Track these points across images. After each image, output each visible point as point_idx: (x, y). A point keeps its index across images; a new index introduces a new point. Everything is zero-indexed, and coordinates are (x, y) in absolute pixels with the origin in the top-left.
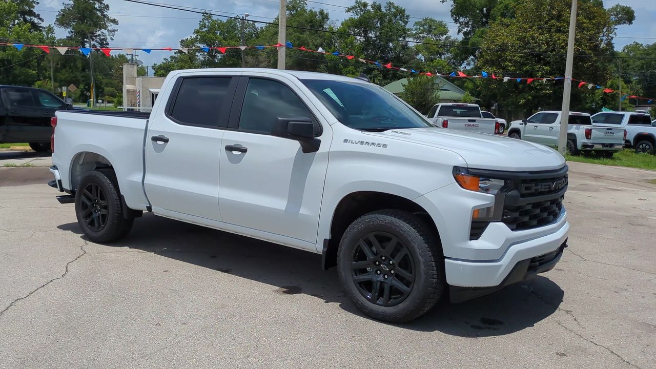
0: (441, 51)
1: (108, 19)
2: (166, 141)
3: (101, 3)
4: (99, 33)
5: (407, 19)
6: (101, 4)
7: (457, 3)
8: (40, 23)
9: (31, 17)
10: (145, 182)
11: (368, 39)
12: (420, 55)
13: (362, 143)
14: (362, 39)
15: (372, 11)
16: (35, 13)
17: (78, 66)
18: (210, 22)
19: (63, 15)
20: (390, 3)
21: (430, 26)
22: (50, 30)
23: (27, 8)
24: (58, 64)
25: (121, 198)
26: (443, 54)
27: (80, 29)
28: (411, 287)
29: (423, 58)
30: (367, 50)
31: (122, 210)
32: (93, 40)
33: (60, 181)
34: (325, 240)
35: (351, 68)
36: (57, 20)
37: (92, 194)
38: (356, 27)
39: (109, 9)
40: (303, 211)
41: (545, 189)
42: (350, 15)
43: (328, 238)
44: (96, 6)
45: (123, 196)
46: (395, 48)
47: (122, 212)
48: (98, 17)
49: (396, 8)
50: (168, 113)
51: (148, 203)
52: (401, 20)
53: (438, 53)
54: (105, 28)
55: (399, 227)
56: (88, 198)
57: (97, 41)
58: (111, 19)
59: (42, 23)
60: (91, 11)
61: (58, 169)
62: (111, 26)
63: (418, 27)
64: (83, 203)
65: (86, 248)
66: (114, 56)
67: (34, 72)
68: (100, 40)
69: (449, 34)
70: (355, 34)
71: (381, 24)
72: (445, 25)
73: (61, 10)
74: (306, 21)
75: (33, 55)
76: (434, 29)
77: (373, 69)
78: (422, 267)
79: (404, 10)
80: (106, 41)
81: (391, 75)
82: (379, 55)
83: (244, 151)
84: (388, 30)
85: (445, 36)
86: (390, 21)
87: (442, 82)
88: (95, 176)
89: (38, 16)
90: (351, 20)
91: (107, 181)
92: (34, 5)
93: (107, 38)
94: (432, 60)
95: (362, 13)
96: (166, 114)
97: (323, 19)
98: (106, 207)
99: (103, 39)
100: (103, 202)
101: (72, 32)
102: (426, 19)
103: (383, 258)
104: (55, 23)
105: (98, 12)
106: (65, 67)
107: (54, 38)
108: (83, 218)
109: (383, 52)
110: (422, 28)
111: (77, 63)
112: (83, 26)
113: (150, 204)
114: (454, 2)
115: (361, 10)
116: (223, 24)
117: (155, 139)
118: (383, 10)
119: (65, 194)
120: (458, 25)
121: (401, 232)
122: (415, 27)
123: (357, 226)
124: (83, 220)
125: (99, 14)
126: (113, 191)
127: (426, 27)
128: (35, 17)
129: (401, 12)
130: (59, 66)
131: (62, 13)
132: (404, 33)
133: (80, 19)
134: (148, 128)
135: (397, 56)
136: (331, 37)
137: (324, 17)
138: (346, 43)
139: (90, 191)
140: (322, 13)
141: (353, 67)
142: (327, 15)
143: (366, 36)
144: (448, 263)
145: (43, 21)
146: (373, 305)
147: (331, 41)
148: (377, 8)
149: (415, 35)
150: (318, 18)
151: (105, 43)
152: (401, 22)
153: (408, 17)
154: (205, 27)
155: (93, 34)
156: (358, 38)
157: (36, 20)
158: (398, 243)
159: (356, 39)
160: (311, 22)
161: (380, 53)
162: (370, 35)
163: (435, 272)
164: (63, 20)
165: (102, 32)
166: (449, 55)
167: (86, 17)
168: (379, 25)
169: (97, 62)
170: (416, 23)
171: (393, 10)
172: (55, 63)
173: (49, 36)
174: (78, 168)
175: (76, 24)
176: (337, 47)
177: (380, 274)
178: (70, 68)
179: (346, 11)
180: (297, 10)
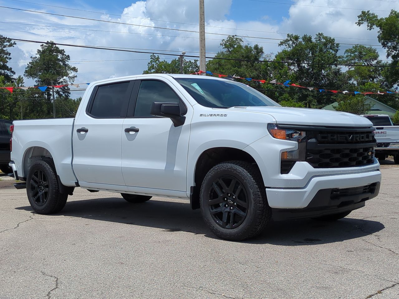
0: (373, 74)
1: (69, 67)
2: (86, 131)
4: (62, 80)
5: (338, 47)
6: (63, 55)
7: (384, 29)
8: (13, 76)
9: (5, 71)
10: (73, 163)
11: (301, 69)
12: (353, 80)
13: (211, 115)
14: (296, 69)
15: (303, 43)
16: (8, 67)
17: (44, 110)
18: (157, 63)
19: (31, 67)
20: (319, 34)
21: (360, 53)
22: (20, 80)
24: (27, 109)
25: (57, 177)
26: (375, 78)
27: (45, 78)
28: (246, 212)
29: (355, 82)
30: (301, 78)
31: (58, 187)
33: (16, 172)
34: (191, 187)
35: (286, 95)
36: (26, 72)
37: (37, 178)
38: (290, 59)
39: (69, 59)
40: (176, 168)
41: (341, 139)
42: (284, 47)
43: (193, 186)
44: (58, 58)
45: (59, 176)
46: (328, 75)
48: (60, 66)
49: (325, 38)
50: (88, 112)
51: (76, 180)
52: (332, 49)
53: (370, 77)
54: (67, 75)
55: (236, 170)
56: (35, 182)
57: (59, 87)
58: (72, 67)
59: (14, 75)
60: (54, 62)
61: (14, 163)
62: (72, 74)
63: (349, 54)
64: (32, 185)
65: (33, 217)
67: (7, 117)
68: (63, 86)
69: (379, 59)
70: (290, 64)
71: (312, 54)
72: (375, 50)
73: (30, 63)
74: (243, 56)
75: (6, 103)
76: (365, 55)
77: (307, 96)
78: (252, 196)
79: (334, 39)
81: (325, 100)
82: (312, 82)
83: (137, 131)
84: (320, 59)
85: (376, 61)
86: (321, 50)
87: (372, 102)
88: (39, 164)
89: (10, 70)
90: (284, 52)
91: (47, 166)
92: (7, 60)
93: (68, 84)
94: (364, 84)
95: (294, 45)
96: (86, 113)
97: (258, 53)
98: (47, 187)
99: (65, 85)
100: (45, 182)
101: (39, 81)
102: (356, 47)
103: (229, 195)
104: (24, 75)
105: (60, 63)
106: (33, 112)
108: (32, 197)
109: (316, 79)
110: (352, 55)
111: (43, 107)
112: (48, 75)
113: (78, 180)
114: (381, 29)
115: (293, 43)
116: (169, 65)
117: (79, 131)
118: (313, 40)
119: (20, 181)
120: (387, 49)
121: (237, 173)
122: (346, 54)
123: (210, 174)
124: (32, 199)
125: (61, 63)
126: (52, 173)
127: (356, 53)
128: (8, 70)
129: (330, 42)
130: (28, 111)
131: (30, 65)
132: (335, 61)
133: (45, 70)
134: (75, 124)
135: (330, 82)
136: (266, 69)
137: (259, 51)
138: (280, 74)
139: (37, 176)
140: (256, 47)
142: (261, 49)
143: (299, 66)
144: (268, 191)
145: (14, 73)
146: (223, 229)
147: (267, 73)
148: (308, 39)
149: (346, 62)
150: (254, 52)
151: (66, 88)
152: (331, 51)
153: (338, 44)
154: (153, 69)
155: (57, 81)
156: (292, 67)
157: (9, 73)
158: (237, 182)
159: (290, 69)
160: (247, 57)
161: (314, 80)
162: (303, 65)
163: (261, 199)
164: (31, 71)
165: (64, 79)
166: (381, 78)
167: (51, 66)
168: (310, 55)
170: (347, 51)
171: (323, 40)
172: (25, 109)
173: (20, 86)
174: (29, 161)
175: (42, 74)
176: (272, 77)
177: (228, 207)
178: (37, 112)
179: (280, 45)
180: (234, 47)
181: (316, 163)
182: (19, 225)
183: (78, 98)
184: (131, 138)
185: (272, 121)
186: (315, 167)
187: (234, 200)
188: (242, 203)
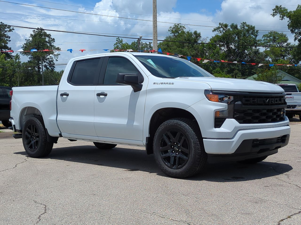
0: (284, 54)
1: (54, 47)
2: (67, 95)
3: (50, 38)
4: (49, 57)
5: (257, 33)
7: (292, 19)
8: (12, 54)
9: (6, 50)
10: (57, 119)
11: (229, 49)
12: (268, 58)
13: (162, 83)
14: (226, 49)
15: (231, 29)
16: (8, 47)
18: (121, 45)
19: (26, 47)
20: (243, 23)
21: (274, 37)
22: (17, 57)
23: (3, 44)
24: (22, 79)
25: (45, 130)
26: (285, 56)
27: (36, 56)
28: (188, 157)
29: (270, 60)
30: (229, 56)
32: (45, 62)
33: (14, 126)
34: (147, 138)
35: (218, 69)
37: (31, 130)
38: (221, 41)
39: (55, 41)
40: (135, 124)
41: (260, 102)
42: (216, 33)
43: (148, 137)
44: (46, 40)
45: (47, 129)
46: (249, 54)
47: (47, 138)
48: (47, 47)
49: (248, 26)
50: (69, 81)
51: (60, 132)
52: (253, 35)
53: (282, 55)
54: (53, 53)
55: (180, 125)
56: (29, 133)
57: (47, 63)
58: (56, 47)
60: (43, 44)
61: (13, 119)
62: (56, 52)
63: (266, 38)
64: (26, 136)
65: (27, 160)
66: (59, 72)
67: (7, 85)
68: (49, 61)
69: (289, 42)
70: (220, 46)
71: (238, 38)
72: (285, 35)
73: (25, 44)
74: (185, 40)
75: (7, 74)
76: (278, 39)
77: (234, 70)
78: (193, 144)
79: (254, 27)
80: (53, 62)
81: (247, 73)
83: (105, 95)
84: (243, 42)
85: (286, 44)
86: (245, 35)
87: (283, 75)
88: (32, 120)
89: (10, 49)
90: (217, 36)
91: (38, 122)
92: (8, 42)
93: (53, 60)
94: (277, 61)
95: (224, 31)
96: (68, 82)
97: (197, 37)
98: (38, 137)
99: (51, 61)
100: (36, 133)
101: (31, 58)
102: (271, 32)
103: (175, 143)
105: (48, 44)
106: (27, 81)
107: (20, 62)
110: (268, 39)
111: (34, 78)
112: (38, 53)
113: (61, 132)
114: (290, 19)
115: (224, 29)
116: (129, 46)
117: (62, 95)
118: (239, 27)
119: (17, 133)
120: (294, 35)
121: (181, 127)
122: (263, 38)
123: (161, 128)
124: (26, 146)
126: (42, 127)
127: (271, 38)
128: (8, 50)
129: (252, 29)
130: (23, 80)
131: (25, 46)
132: (255, 43)
134: (59, 90)
135: (251, 59)
136: (203, 49)
137: (198, 35)
138: (214, 53)
139: (30, 129)
140: (195, 33)
141: (219, 69)
143: (228, 47)
144: (205, 141)
145: (13, 52)
146: (171, 169)
147: (203, 52)
148: (234, 27)
149: (264, 44)
150: (194, 36)
151: (52, 63)
152: (252, 36)
153: (257, 31)
155: (45, 58)
156: (223, 48)
157: (9, 52)
158: (181, 134)
159: (221, 49)
160: (189, 40)
161: (239, 58)
162: (231, 46)
163: (199, 147)
164: (27, 49)
165: (50, 57)
166: (290, 56)
167: (40, 47)
168: (237, 39)
169: (48, 76)
170: (264, 36)
171: (246, 28)
172: (20, 79)
173: (17, 61)
174: (24, 117)
175: (34, 52)
176: (207, 55)
177: (174, 153)
178: (30, 81)
179: (213, 31)
180: (179, 33)
181: (241, 120)
182: (17, 165)
183: (61, 71)
184: (101, 101)
185: (208, 88)
186: (240, 123)
187: (179, 148)
188: (185, 150)
